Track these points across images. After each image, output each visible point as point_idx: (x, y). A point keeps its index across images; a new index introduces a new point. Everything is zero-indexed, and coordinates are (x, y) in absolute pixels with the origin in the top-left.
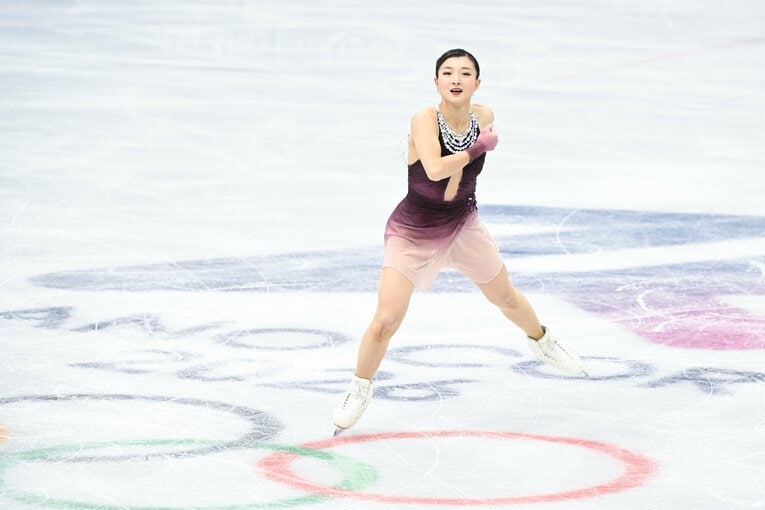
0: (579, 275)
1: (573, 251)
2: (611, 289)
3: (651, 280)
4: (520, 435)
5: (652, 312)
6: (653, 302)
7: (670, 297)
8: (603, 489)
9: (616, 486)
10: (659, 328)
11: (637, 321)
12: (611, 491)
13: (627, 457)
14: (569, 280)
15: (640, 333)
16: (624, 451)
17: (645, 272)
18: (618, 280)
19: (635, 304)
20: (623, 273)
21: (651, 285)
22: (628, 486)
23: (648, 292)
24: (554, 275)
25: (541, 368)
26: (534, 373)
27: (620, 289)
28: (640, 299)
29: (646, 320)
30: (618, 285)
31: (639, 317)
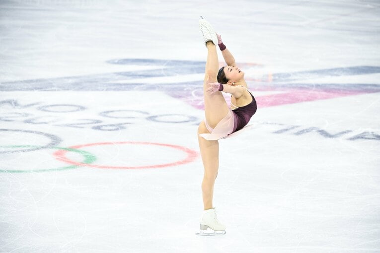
0: (170, 84)
1: (168, 75)
2: (182, 89)
3: (197, 86)
4: (148, 143)
5: (197, 98)
6: (197, 94)
8: (179, 163)
9: (185, 162)
10: (200, 104)
12: (183, 164)
13: (189, 151)
14: (166, 86)
15: (193, 106)
16: (187, 149)
17: (195, 83)
18: (185, 86)
19: (191, 95)
20: (186, 83)
21: (197, 88)
22: (189, 162)
23: (196, 90)
24: (161, 84)
25: (157, 119)
26: (154, 120)
27: (185, 89)
28: (193, 93)
29: (195, 101)
30: (184, 88)
31: (192, 100)
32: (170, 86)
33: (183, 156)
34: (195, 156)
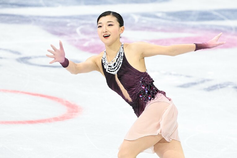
0: (49, 17)
1: (48, 6)
2: (64, 25)
3: (83, 22)
4: (18, 92)
5: (83, 36)
6: (84, 32)
7: (92, 30)
8: (56, 119)
9: (63, 118)
10: (86, 44)
11: (75, 40)
12: (60, 120)
13: (68, 105)
14: (45, 20)
15: (77, 46)
16: (67, 102)
17: (81, 18)
18: (68, 20)
19: (75, 32)
20: (70, 17)
21: (83, 24)
22: (68, 118)
23: (82, 27)
24: (38, 17)
25: (30, 61)
26: (27, 63)
27: (69, 25)
28: (78, 30)
29: (80, 40)
30: (67, 23)
31: (77, 38)
32: (49, 20)
33: (61, 110)
34: (77, 112)
